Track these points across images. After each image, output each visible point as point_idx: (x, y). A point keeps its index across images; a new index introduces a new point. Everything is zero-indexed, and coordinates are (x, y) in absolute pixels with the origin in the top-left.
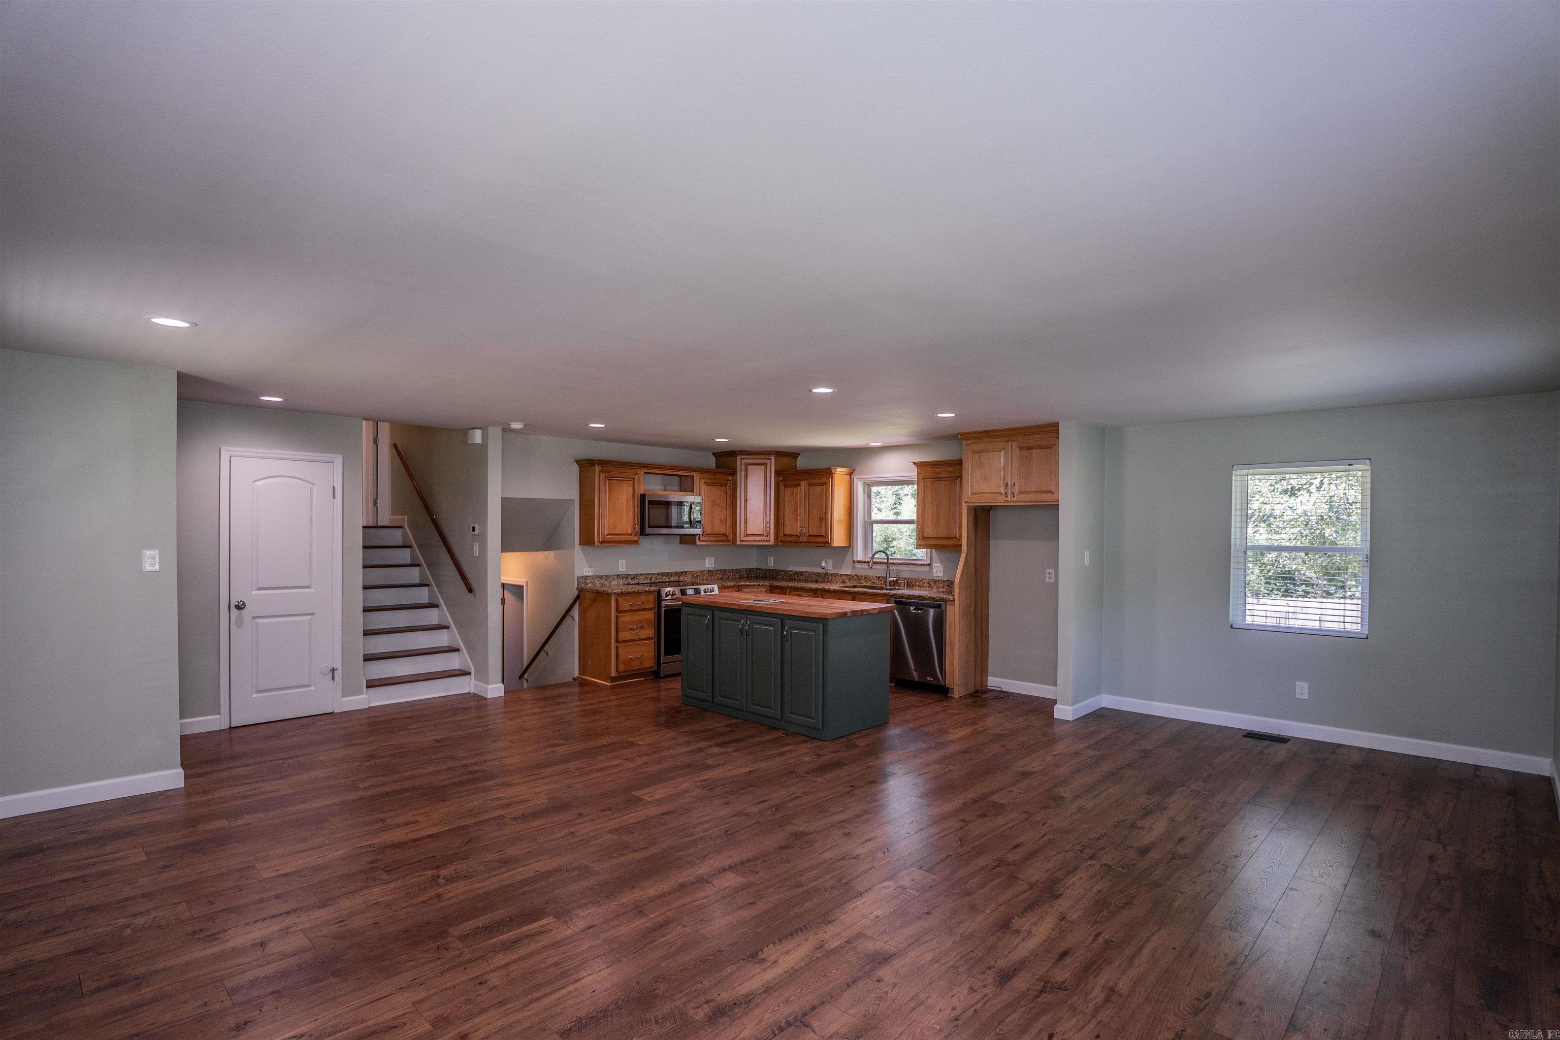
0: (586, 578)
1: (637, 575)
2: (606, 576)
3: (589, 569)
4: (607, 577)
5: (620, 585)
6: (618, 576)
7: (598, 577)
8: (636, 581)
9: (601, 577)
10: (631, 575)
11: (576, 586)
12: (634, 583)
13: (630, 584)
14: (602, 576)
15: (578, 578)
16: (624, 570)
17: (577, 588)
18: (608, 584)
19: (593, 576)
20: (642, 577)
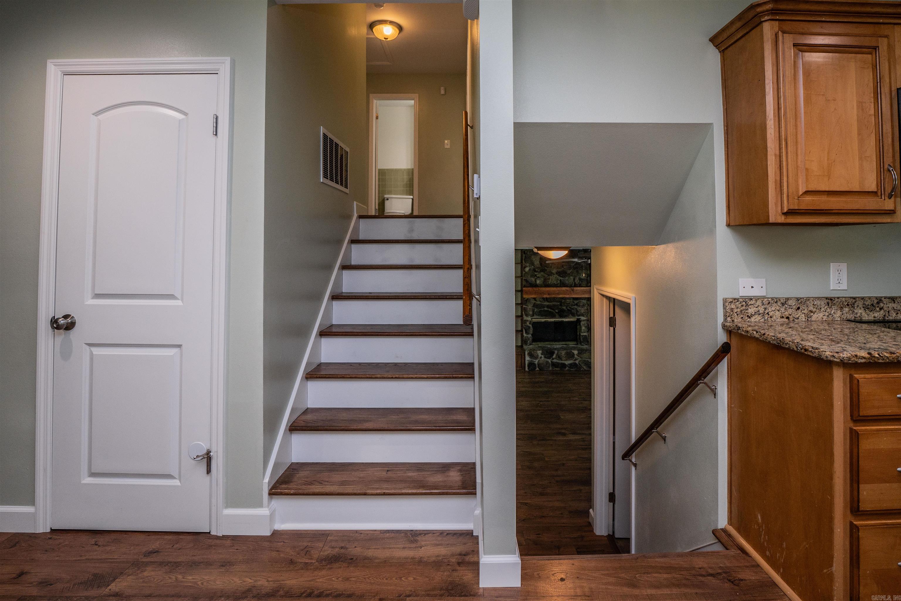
0: (747, 301)
1: (879, 300)
2: (798, 299)
3: (751, 281)
4: (801, 302)
5: (833, 320)
6: (830, 301)
7: (776, 300)
8: (878, 315)
9: (785, 302)
10: (863, 298)
11: (720, 319)
12: (871, 318)
13: (861, 322)
14: (788, 299)
15: (725, 301)
16: (844, 286)
17: (724, 326)
18: (803, 318)
19: (764, 297)
20: (895, 305)
